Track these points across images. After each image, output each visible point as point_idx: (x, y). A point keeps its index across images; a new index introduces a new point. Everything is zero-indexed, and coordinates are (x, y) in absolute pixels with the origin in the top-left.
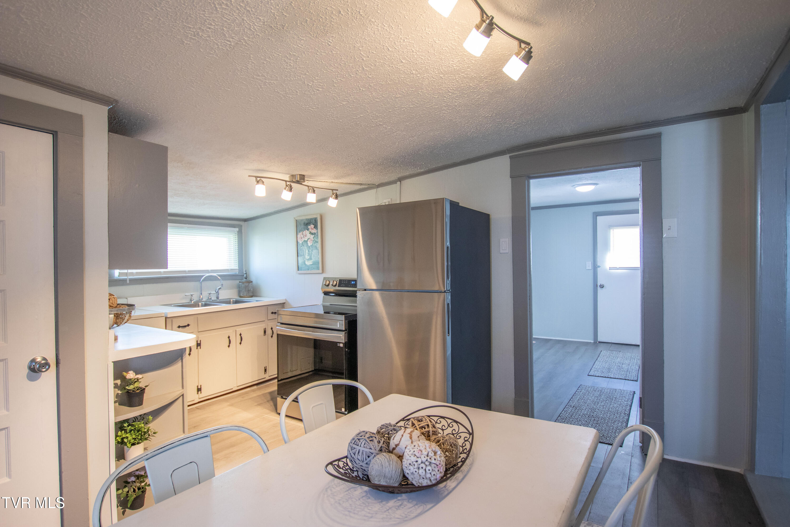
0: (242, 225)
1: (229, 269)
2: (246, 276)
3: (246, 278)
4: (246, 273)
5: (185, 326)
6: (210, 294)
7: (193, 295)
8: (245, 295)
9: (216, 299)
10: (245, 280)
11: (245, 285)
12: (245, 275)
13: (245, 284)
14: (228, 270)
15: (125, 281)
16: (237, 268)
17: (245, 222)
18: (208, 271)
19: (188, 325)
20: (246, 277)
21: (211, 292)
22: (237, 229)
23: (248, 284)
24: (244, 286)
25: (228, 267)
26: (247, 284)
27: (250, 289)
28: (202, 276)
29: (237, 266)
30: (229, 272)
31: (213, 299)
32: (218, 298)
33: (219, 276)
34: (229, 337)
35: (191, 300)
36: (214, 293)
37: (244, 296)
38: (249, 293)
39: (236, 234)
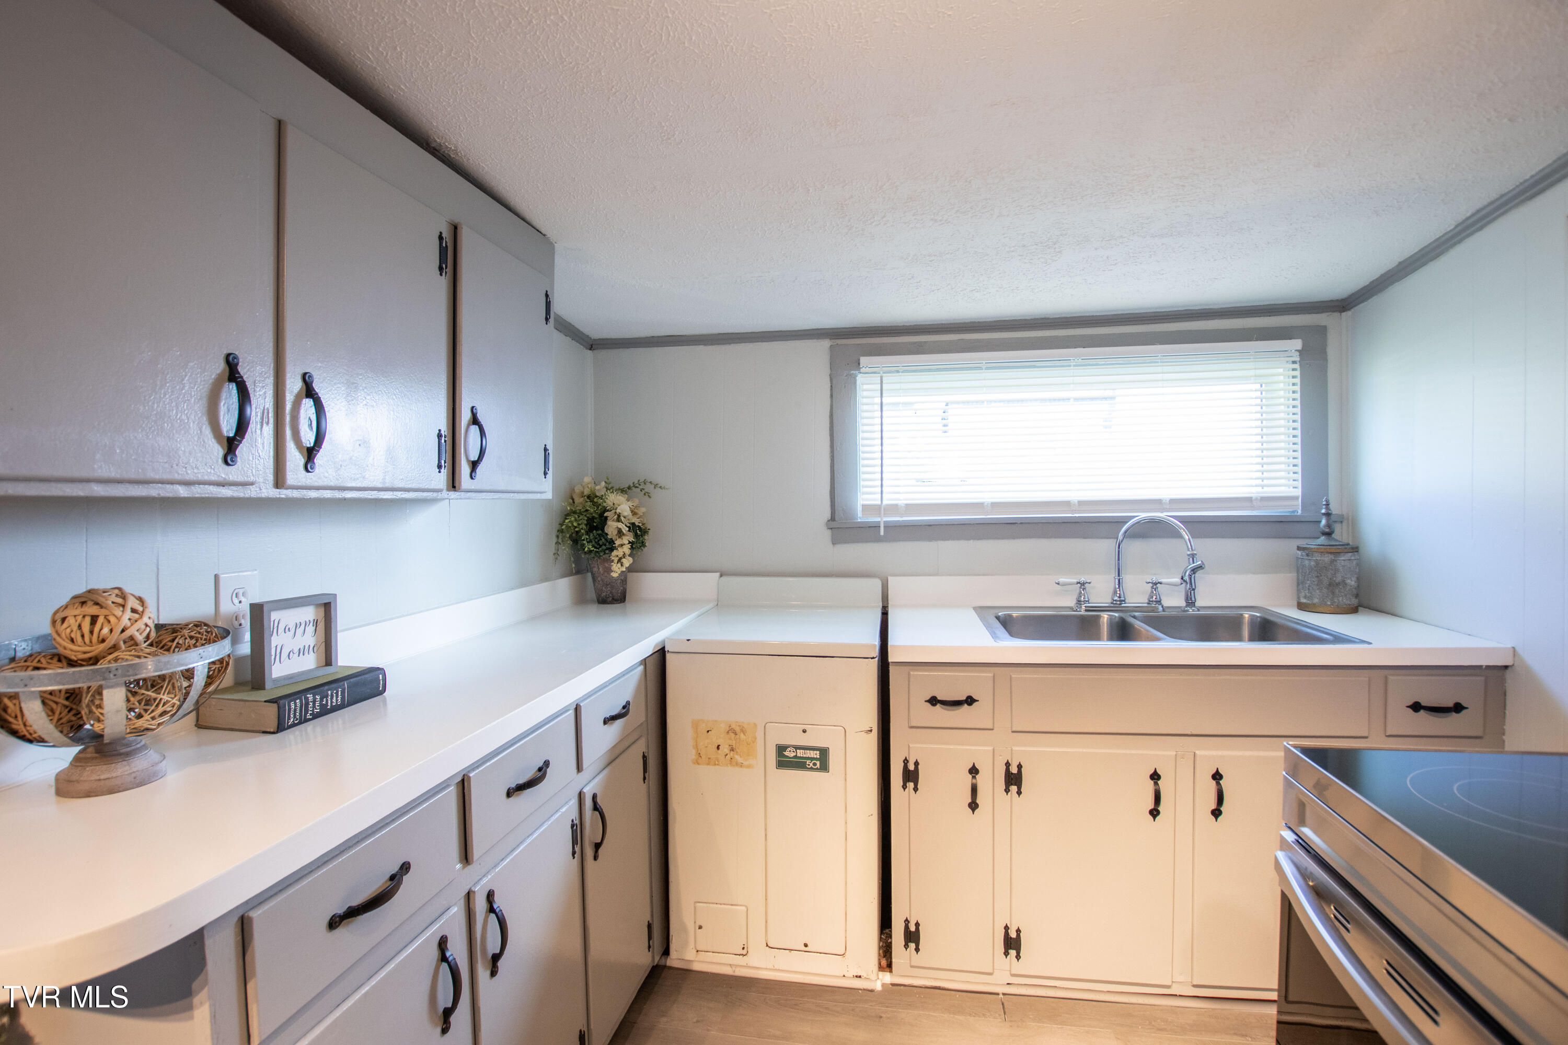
0: (1325, 327)
1: (1254, 496)
2: (1328, 525)
3: (1328, 534)
4: (1328, 515)
5: (957, 703)
6: (1156, 584)
7: (1087, 585)
8: (1316, 601)
9: (1183, 604)
10: (1322, 540)
11: (1317, 562)
12: (1324, 522)
13: (1317, 557)
14: (1249, 499)
15: (876, 527)
16: (1298, 492)
17: (1344, 314)
18: (1159, 502)
19: (970, 701)
20: (1327, 530)
21: (1163, 580)
22: (1297, 344)
23: (1332, 557)
24: (1313, 563)
25: (1255, 490)
26: (1327, 558)
27: (1338, 578)
28: (1123, 521)
29: (1299, 484)
30: (1253, 508)
31: (1167, 602)
32: (1190, 602)
33: (1185, 521)
34: (1155, 777)
35: (1079, 602)
36: (1175, 585)
37: (1314, 604)
38: (1333, 593)
39: (1294, 362)
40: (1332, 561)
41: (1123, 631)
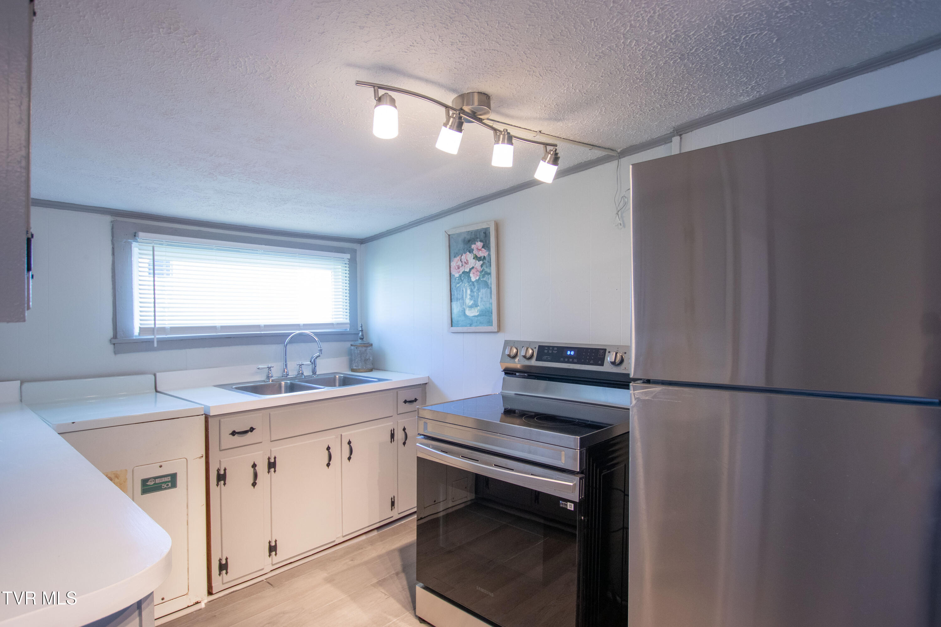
0: (356, 250)
1: (334, 322)
2: (362, 335)
3: (362, 339)
4: (362, 331)
5: (245, 432)
6: (301, 365)
7: (272, 368)
8: (360, 367)
9: (311, 374)
10: (360, 341)
11: (360, 350)
12: (360, 334)
13: (360, 349)
14: (332, 324)
15: (150, 342)
16: (348, 321)
17: (362, 245)
18: (299, 325)
19: (252, 429)
20: (362, 337)
21: (304, 363)
22: (348, 256)
23: (365, 348)
24: (359, 351)
25: (334, 320)
26: (364, 349)
27: (367, 357)
28: (289, 334)
29: (348, 317)
30: (334, 328)
31: (305, 374)
32: (314, 372)
33: (316, 334)
34: (328, 448)
35: (268, 377)
36: (308, 365)
37: (359, 369)
38: (366, 363)
39: (346, 264)
40: (366, 350)
41: (292, 388)
